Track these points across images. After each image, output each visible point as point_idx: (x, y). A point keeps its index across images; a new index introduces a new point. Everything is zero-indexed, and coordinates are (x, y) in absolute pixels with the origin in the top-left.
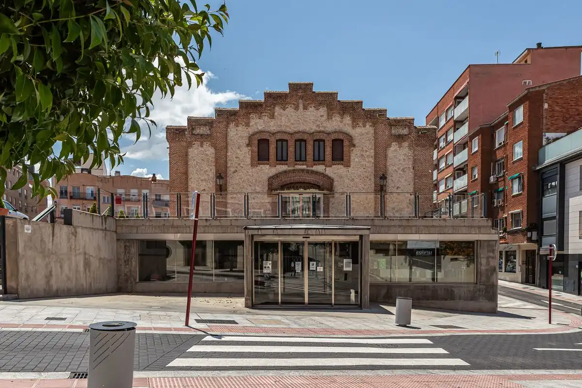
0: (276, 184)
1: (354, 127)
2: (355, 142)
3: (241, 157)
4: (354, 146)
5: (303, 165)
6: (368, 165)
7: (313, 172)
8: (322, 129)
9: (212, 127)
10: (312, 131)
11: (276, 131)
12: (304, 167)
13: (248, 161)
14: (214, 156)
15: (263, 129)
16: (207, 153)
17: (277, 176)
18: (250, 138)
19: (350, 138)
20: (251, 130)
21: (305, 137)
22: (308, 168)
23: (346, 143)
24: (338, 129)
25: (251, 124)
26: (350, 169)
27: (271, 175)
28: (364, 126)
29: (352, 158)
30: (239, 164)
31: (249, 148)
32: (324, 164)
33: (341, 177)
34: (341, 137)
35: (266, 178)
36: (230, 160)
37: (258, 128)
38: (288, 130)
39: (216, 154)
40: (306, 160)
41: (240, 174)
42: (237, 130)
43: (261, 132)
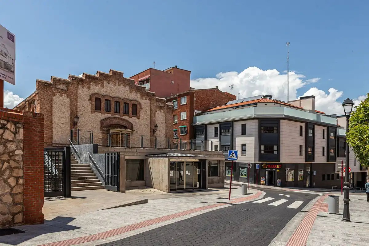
0: (105, 124)
1: (141, 99)
2: (142, 107)
3: (86, 106)
4: (142, 109)
6: (147, 119)
7: (123, 119)
8: (127, 97)
9: (68, 86)
10: (123, 98)
11: (105, 95)
12: (119, 116)
13: (90, 109)
14: (69, 103)
15: (98, 92)
16: (64, 101)
17: (105, 119)
18: (91, 96)
19: (140, 105)
20: (91, 92)
21: (120, 100)
22: (121, 117)
23: (138, 106)
24: (134, 99)
25: (91, 88)
26: (140, 120)
27: (102, 119)
28: (146, 100)
29: (141, 114)
30: (84, 110)
31: (90, 102)
32: (128, 116)
33: (136, 124)
34: (136, 103)
35: (99, 120)
36: (79, 107)
37: (95, 91)
38: (111, 95)
39: (71, 102)
40: (119, 113)
41: (85, 116)
42: (83, 90)
43: (97, 94)
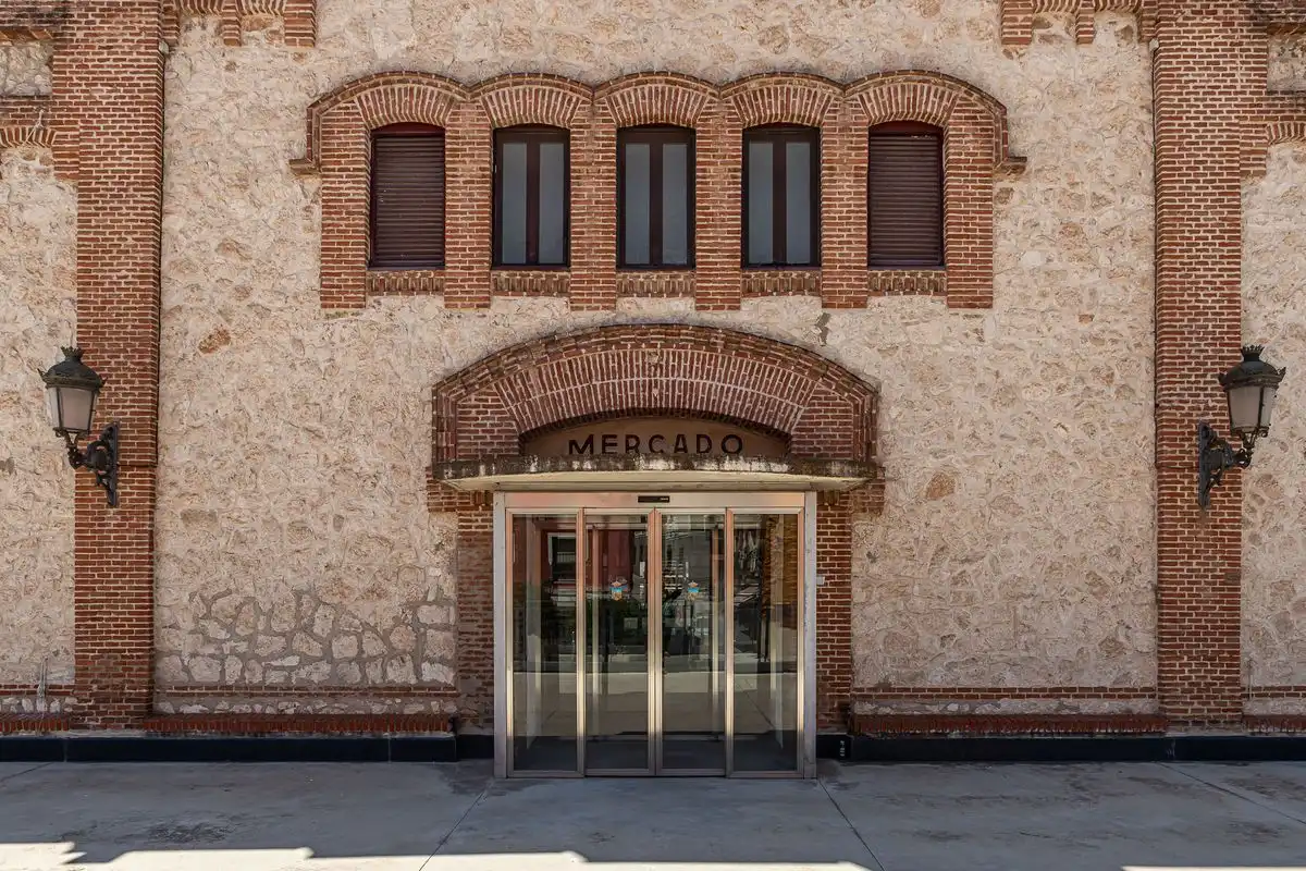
0: (488, 419)
1: (1013, 41)
2: (1023, 140)
3: (260, 244)
4: (1018, 164)
5: (673, 293)
6: (1109, 293)
7: (737, 340)
8: (796, 55)
9: (59, 42)
10: (734, 70)
11: (494, 72)
12: (680, 307)
13: (304, 268)
14: (72, 233)
15: (406, 63)
16: (26, 216)
17: (494, 366)
18: (320, 114)
19: (992, 116)
20: (326, 66)
21: (688, 107)
22: (709, 317)
23: (962, 145)
24: (906, 56)
25: (325, 27)
26: (990, 320)
27: (455, 363)
28: (1084, 37)
29: (1002, 247)
30: (243, 292)
31: (313, 183)
32: (816, 291)
33: (928, 375)
34: (930, 107)
35: (418, 380)
36: (186, 266)
37: (372, 55)
38: (574, 63)
39: (84, 220)
40: (691, 265)
41: (248, 358)
42: (231, 67)
43: (384, 78)
